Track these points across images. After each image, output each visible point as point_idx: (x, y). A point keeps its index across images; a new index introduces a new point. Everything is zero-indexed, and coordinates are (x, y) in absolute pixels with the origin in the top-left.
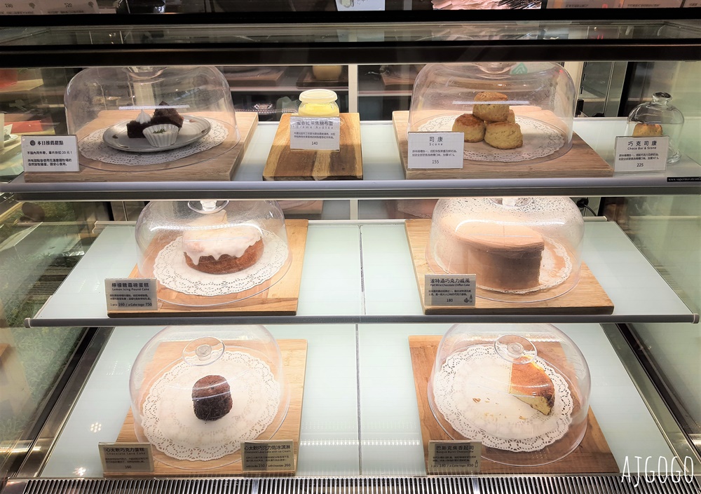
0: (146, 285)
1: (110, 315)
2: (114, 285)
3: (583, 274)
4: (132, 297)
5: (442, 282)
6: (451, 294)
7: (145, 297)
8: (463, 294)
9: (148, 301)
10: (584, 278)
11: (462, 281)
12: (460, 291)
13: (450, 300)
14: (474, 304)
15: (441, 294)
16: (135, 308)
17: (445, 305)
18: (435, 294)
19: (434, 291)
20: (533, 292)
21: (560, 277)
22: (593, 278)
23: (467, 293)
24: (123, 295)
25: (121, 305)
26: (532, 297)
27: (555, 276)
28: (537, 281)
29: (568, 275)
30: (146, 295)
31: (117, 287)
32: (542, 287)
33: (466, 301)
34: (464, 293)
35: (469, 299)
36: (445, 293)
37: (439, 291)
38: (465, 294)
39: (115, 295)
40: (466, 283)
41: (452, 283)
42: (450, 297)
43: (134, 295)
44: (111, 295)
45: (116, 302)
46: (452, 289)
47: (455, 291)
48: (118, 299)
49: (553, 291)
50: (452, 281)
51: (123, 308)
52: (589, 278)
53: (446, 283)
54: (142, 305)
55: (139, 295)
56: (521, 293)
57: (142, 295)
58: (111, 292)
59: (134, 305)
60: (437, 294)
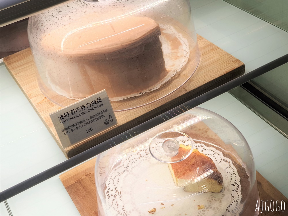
3: (201, 44)
5: (72, 114)
6: (88, 123)
8: (100, 118)
10: (204, 48)
11: (94, 103)
12: (96, 115)
13: (90, 130)
14: (116, 122)
15: (77, 128)
17: (87, 137)
18: (69, 131)
19: (68, 128)
20: (167, 83)
21: (182, 56)
22: (211, 44)
23: (104, 114)
26: (167, 88)
27: (177, 57)
28: (164, 69)
29: (188, 51)
32: (172, 74)
33: (107, 123)
34: (100, 115)
35: (108, 119)
36: (81, 125)
37: (74, 125)
38: (103, 116)
40: (99, 104)
41: (84, 111)
42: (88, 126)
46: (86, 117)
47: (91, 117)
49: (184, 73)
50: (83, 107)
52: (208, 46)
53: (77, 114)
56: (156, 88)
60: (72, 130)
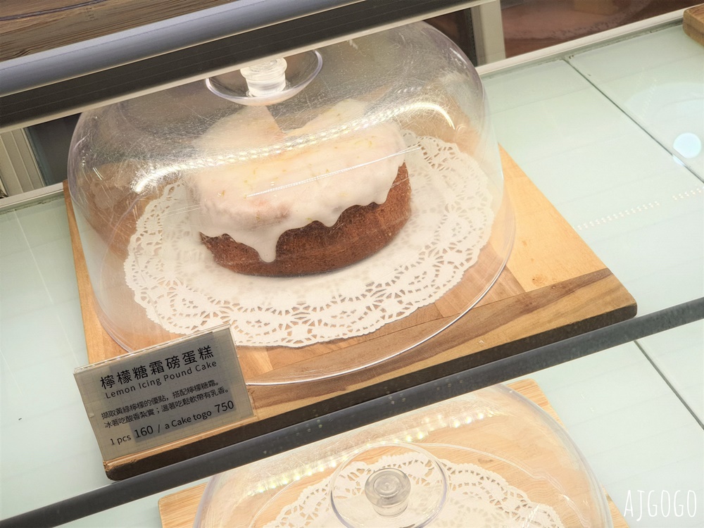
0: (206, 351)
1: (115, 474)
2: (107, 381)
4: (172, 400)
7: (208, 389)
9: (219, 399)
16: (187, 428)
24: (141, 405)
25: (143, 433)
30: (212, 383)
31: (117, 386)
39: (119, 411)
43: (176, 394)
44: (105, 415)
45: (125, 429)
48: (129, 419)
51: (149, 441)
54: (205, 416)
55: (191, 390)
57: (198, 387)
58: (103, 405)
59: (182, 422)
